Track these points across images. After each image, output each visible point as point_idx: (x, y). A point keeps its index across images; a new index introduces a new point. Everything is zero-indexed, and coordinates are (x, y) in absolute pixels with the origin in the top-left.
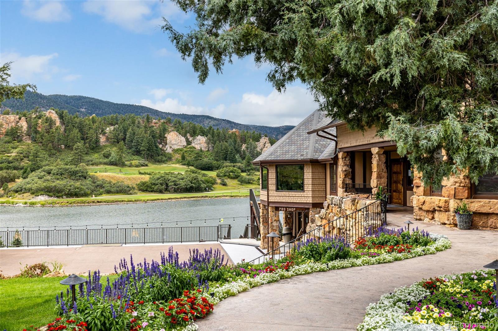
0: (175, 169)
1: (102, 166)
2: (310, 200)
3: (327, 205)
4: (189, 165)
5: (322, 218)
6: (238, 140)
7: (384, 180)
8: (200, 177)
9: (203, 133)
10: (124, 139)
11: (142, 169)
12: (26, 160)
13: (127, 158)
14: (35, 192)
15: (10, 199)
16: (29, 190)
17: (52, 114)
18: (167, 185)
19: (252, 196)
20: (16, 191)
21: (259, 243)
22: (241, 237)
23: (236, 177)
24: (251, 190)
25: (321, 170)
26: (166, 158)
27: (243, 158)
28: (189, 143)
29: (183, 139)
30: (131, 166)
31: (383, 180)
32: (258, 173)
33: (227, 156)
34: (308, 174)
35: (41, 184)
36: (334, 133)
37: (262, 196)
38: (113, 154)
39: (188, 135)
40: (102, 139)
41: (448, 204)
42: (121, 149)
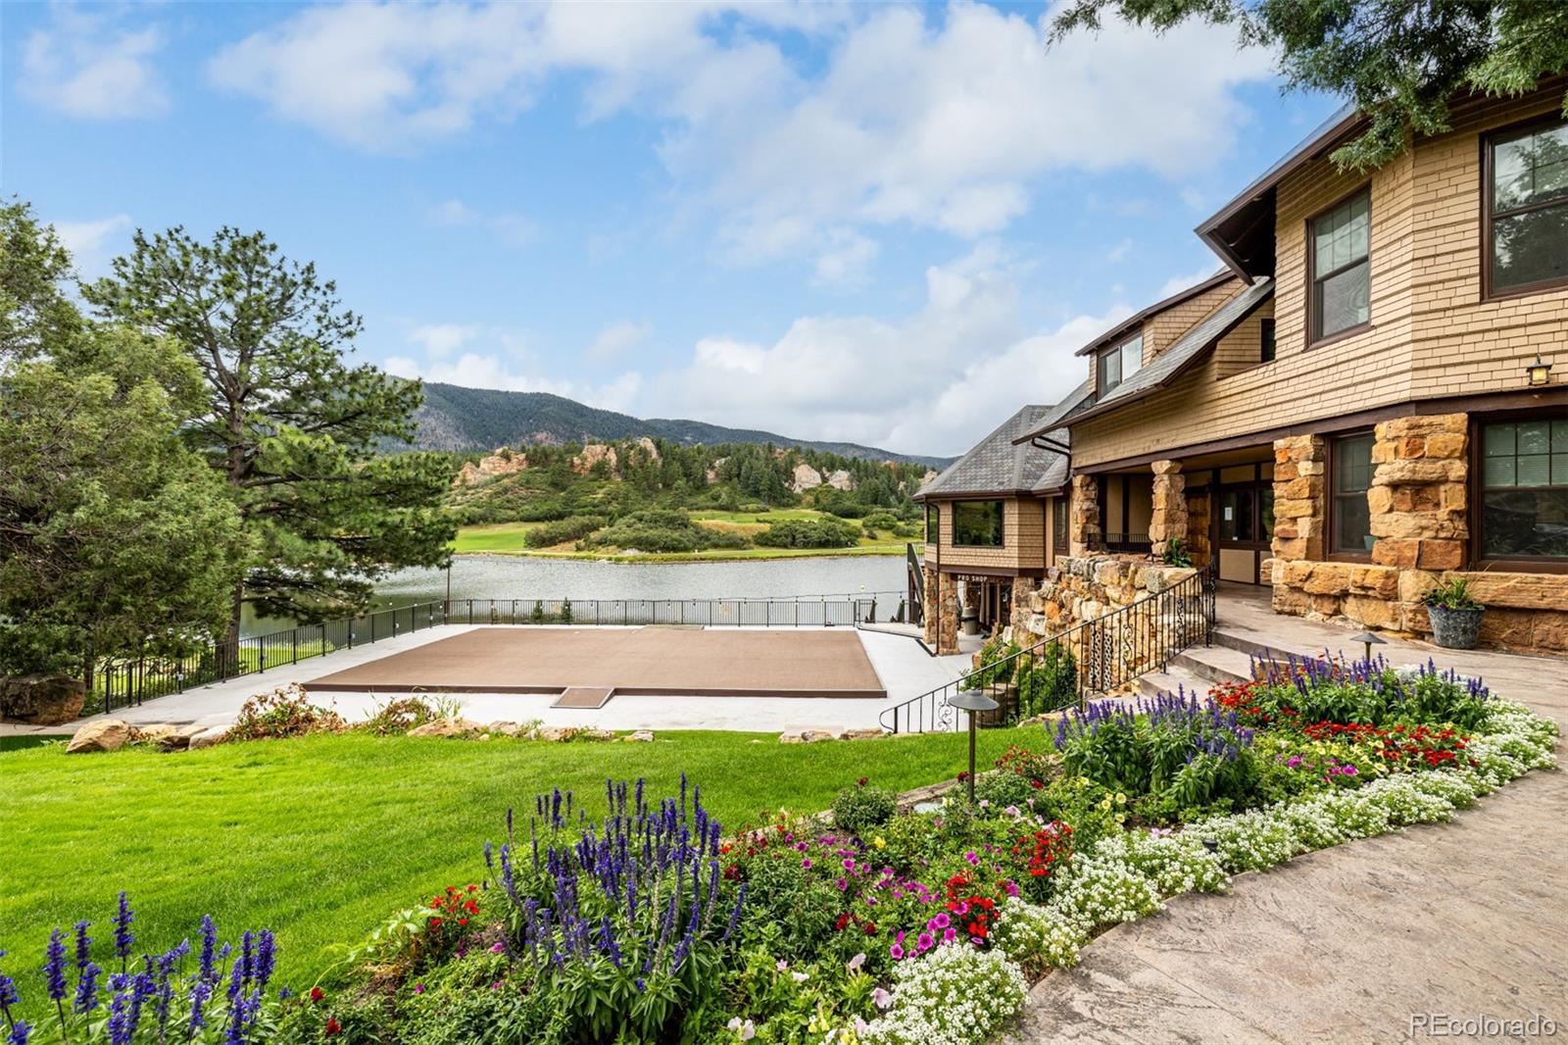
0: (806, 515)
1: (709, 512)
2: (1015, 564)
3: (1057, 574)
4: (824, 510)
5: (1044, 599)
6: (894, 476)
7: (1181, 528)
8: (839, 527)
9: (845, 467)
10: (738, 476)
11: (762, 516)
12: (614, 503)
13: (743, 500)
14: (623, 545)
15: (592, 553)
16: (614, 542)
17: (647, 443)
18: (794, 538)
19: (911, 556)
20: (600, 543)
21: (922, 632)
22: (893, 620)
23: (890, 528)
24: (909, 545)
25: (1034, 509)
26: (794, 501)
27: (901, 502)
28: (825, 480)
29: (818, 475)
30: (746, 511)
31: (1178, 526)
32: (920, 522)
33: (877, 498)
34: (1012, 516)
35: (630, 534)
36: (1066, 441)
37: (927, 554)
38: (724, 496)
39: (824, 469)
40: (711, 475)
41: (1396, 582)
42: (733, 488)
